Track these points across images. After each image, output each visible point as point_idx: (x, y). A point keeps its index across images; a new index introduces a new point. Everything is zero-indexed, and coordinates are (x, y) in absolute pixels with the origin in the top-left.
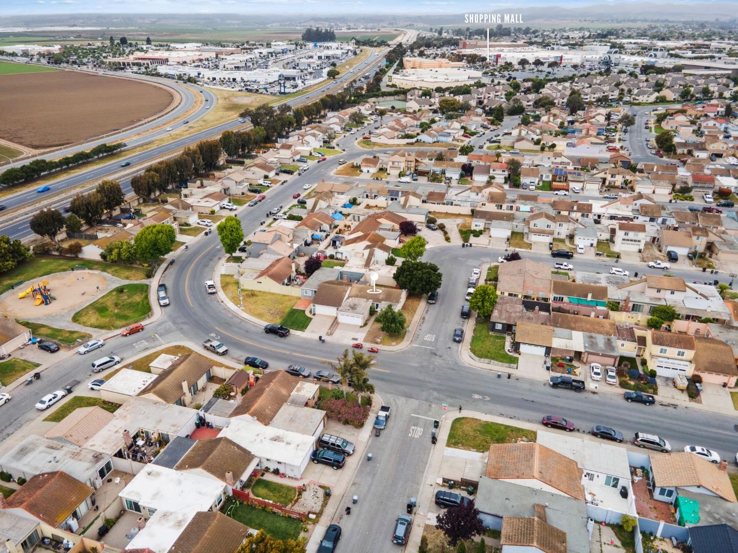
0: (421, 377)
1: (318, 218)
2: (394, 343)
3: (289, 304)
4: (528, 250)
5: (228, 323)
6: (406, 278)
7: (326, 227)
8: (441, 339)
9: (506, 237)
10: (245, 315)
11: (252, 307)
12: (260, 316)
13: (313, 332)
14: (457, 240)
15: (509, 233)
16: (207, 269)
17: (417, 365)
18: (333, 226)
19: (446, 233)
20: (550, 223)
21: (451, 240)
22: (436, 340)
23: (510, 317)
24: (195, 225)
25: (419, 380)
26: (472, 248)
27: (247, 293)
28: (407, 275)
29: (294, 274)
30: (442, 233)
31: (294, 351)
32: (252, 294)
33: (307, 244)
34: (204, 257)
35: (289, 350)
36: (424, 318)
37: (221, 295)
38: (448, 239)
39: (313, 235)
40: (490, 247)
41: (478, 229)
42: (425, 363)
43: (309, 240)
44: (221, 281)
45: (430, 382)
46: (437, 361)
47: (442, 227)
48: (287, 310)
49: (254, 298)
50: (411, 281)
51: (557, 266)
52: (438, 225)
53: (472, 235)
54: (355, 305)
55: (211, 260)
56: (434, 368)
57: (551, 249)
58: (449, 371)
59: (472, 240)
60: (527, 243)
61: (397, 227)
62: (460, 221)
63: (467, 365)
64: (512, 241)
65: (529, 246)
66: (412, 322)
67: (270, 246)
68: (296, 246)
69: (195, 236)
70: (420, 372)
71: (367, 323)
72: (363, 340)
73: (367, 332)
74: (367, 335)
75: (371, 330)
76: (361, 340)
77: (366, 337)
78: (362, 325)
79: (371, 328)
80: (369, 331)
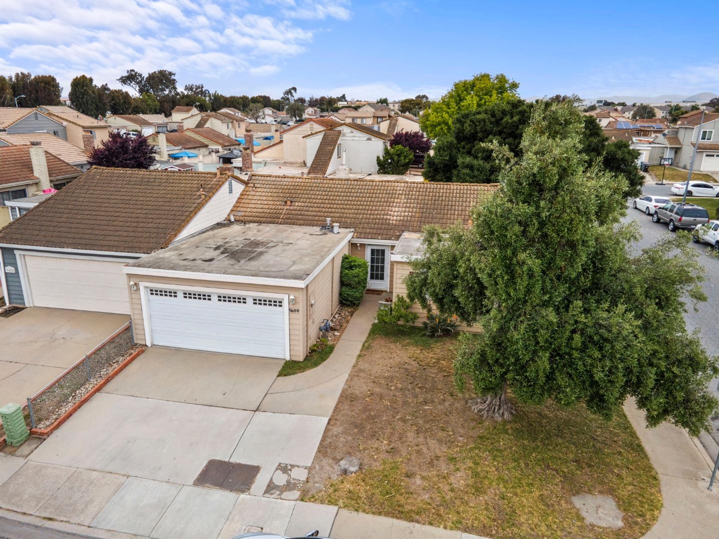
71: (332, 348)
72: (300, 475)
73: (331, 403)
74: (337, 430)
75: (361, 387)
76: (281, 479)
77: (324, 449)
78: (301, 358)
79: (357, 372)
80: (347, 397)
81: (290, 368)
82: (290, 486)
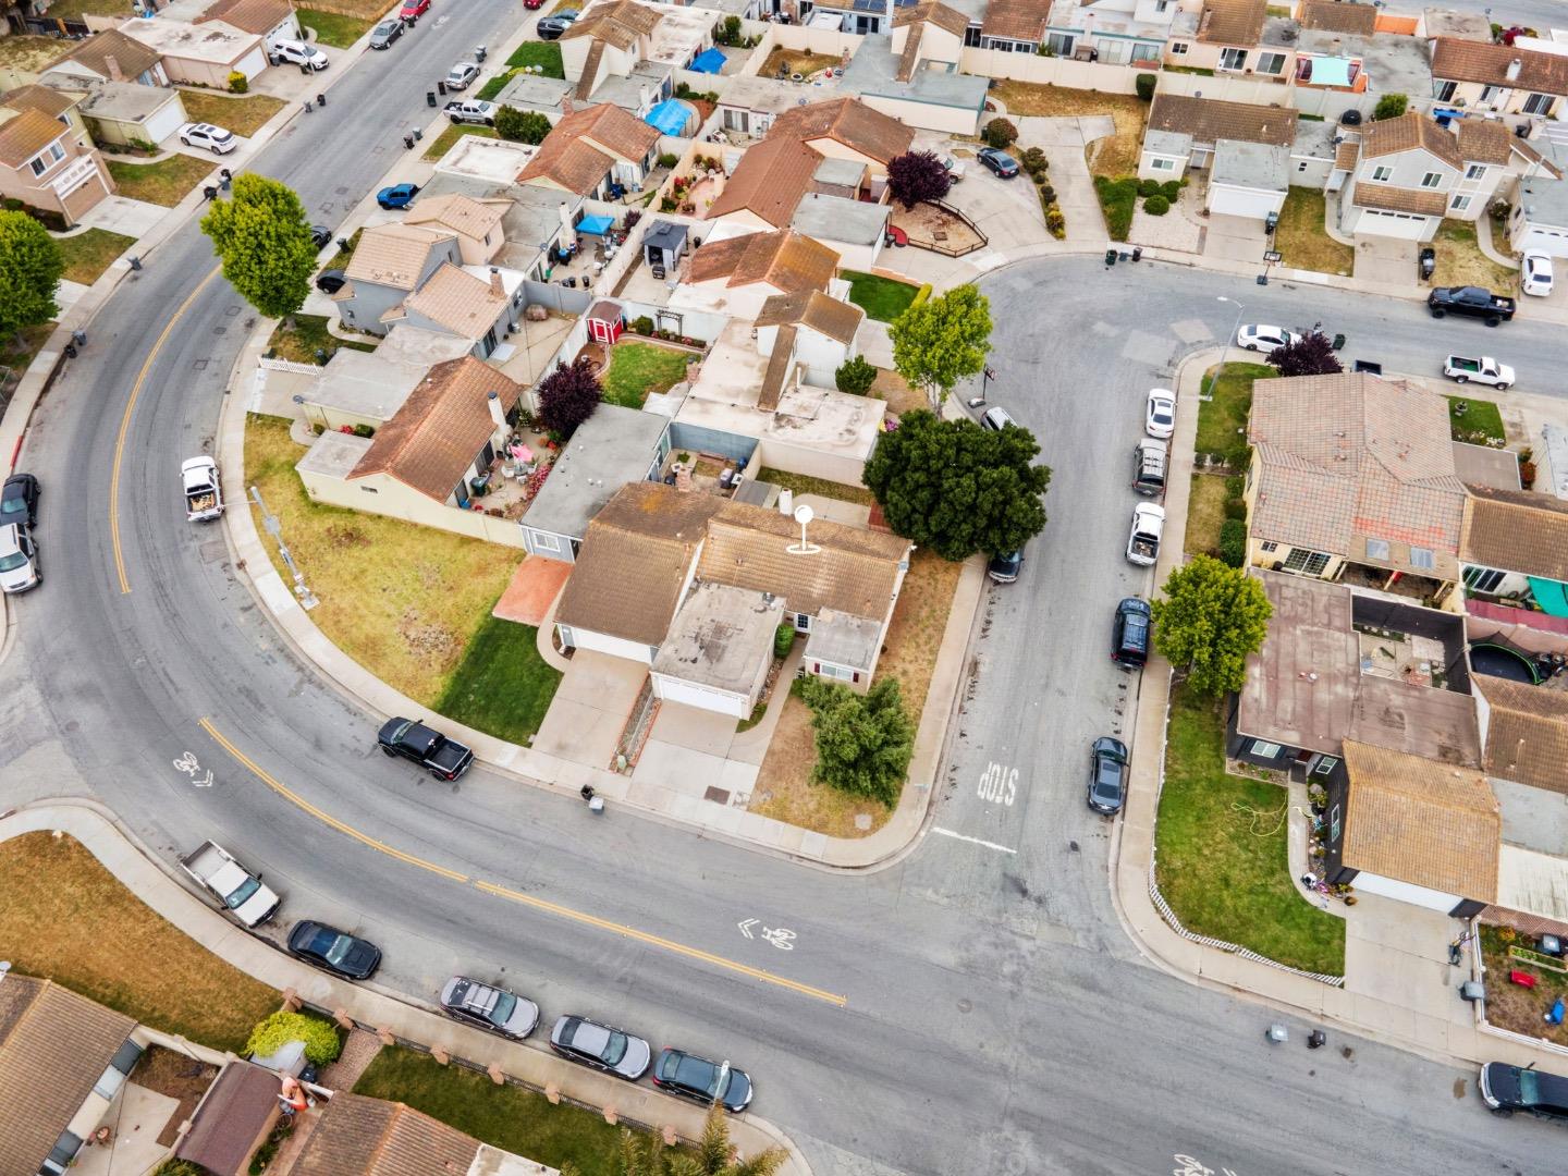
0: (963, 1033)
1: (598, 137)
2: (863, 821)
3: (481, 587)
4: (1340, 280)
5: (248, 693)
6: (912, 494)
7: (628, 171)
8: (1042, 794)
9: (1264, 216)
10: (317, 647)
11: (345, 601)
12: (369, 652)
13: (561, 749)
14: (1088, 233)
15: (1275, 202)
16: (203, 382)
17: (948, 957)
18: (653, 161)
19: (1048, 197)
20: (1437, 165)
21: (1068, 230)
22: (1024, 799)
23: (1311, 708)
24: (172, 149)
25: (959, 1058)
26: (1142, 265)
27: (330, 521)
28: (918, 486)
29: (501, 434)
30: (1035, 189)
31: (486, 869)
32: (351, 531)
33: (558, 257)
34: (195, 317)
35: (468, 860)
36: (974, 667)
37: (241, 530)
38: (1055, 226)
39: (580, 217)
40: (1202, 262)
41: (1162, 176)
42: (981, 948)
43: (567, 239)
44: (247, 447)
45: (1003, 1071)
46: (1032, 932)
47: (1035, 165)
48: (471, 627)
49: (356, 551)
50: (930, 509)
51: (1455, 372)
52: (1023, 157)
53: (1140, 202)
54: (719, 630)
55: (220, 330)
56: (1016, 978)
57: (1425, 275)
58: (1077, 993)
59: (1143, 225)
60: (1337, 247)
61: (880, 175)
62: (1095, 126)
63: (1142, 957)
64: (1284, 236)
65: (1344, 259)
66: (933, 692)
67: (413, 302)
68: (512, 280)
69: (172, 204)
70: (966, 1005)
71: (765, 707)
72: (746, 798)
73: (762, 756)
74: (764, 774)
75: (779, 746)
76: (739, 800)
77: (758, 786)
78: (747, 718)
79: (778, 732)
80: (771, 753)
81: (743, 726)
82: (742, 803)
